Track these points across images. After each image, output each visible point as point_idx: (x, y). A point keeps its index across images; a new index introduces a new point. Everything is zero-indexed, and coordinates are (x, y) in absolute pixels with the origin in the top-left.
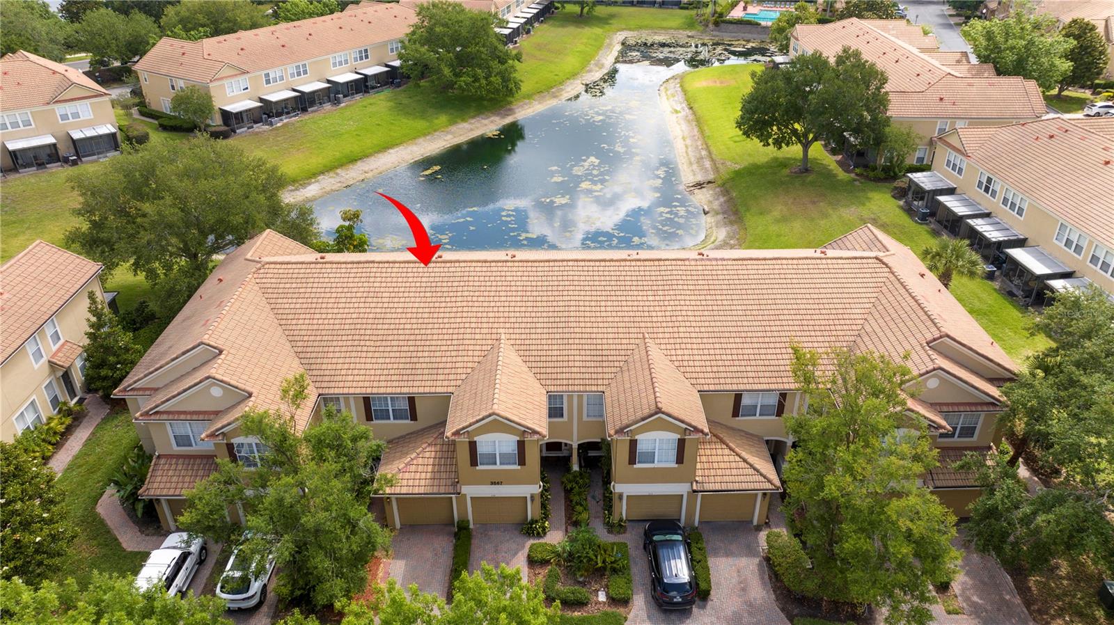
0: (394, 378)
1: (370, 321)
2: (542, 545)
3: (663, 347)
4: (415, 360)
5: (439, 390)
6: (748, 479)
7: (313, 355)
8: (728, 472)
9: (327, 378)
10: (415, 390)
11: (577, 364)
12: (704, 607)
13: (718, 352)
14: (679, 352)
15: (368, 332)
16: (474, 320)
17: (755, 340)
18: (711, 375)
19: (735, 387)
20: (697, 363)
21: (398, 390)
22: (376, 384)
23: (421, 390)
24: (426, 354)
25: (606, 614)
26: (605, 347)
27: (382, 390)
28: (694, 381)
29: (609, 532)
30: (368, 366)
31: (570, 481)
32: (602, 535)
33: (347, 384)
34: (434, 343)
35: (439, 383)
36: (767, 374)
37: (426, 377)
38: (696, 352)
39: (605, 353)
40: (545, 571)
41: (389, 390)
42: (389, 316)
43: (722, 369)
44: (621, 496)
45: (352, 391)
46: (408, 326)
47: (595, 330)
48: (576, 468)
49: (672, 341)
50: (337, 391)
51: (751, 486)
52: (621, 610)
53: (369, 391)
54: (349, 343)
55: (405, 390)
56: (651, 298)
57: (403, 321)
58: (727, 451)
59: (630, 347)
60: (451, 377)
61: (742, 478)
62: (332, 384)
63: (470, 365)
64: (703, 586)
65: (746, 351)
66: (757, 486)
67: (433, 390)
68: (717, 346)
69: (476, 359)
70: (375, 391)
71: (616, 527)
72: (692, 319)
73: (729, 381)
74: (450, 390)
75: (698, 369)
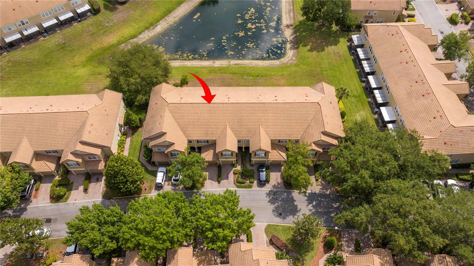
0: (203, 136)
1: (196, 120)
2: (236, 170)
3: (264, 128)
4: (208, 131)
5: (214, 139)
6: (280, 158)
7: (185, 130)
8: (276, 156)
9: (189, 136)
10: (208, 139)
11: (244, 132)
12: (268, 183)
13: (276, 129)
14: (267, 129)
15: (196, 124)
16: (220, 120)
17: (285, 126)
18: (274, 136)
19: (279, 139)
20: (271, 132)
21: (205, 139)
22: (199, 137)
23: (210, 139)
24: (210, 129)
25: (249, 185)
26: (250, 128)
27: (201, 139)
28: (270, 137)
29: (251, 166)
30: (197, 133)
31: (242, 154)
32: (249, 167)
33: (193, 137)
34: (211, 126)
35: (214, 137)
36: (286, 135)
37: (210, 136)
38: (271, 129)
39: (250, 129)
40: (237, 175)
41: (203, 139)
42: (200, 119)
43: (276, 134)
44: (253, 161)
45: (194, 139)
46: (205, 122)
47: (248, 123)
48: (244, 150)
49: (266, 126)
50: (191, 139)
51: (280, 160)
52: (252, 184)
53: (198, 139)
54: (192, 126)
55: (206, 139)
56: (262, 114)
57: (204, 120)
58: (276, 151)
59: (256, 128)
60: (216, 136)
61: (279, 158)
62: (190, 137)
63: (220, 132)
64: (268, 180)
65: (282, 129)
66: (282, 160)
67: (212, 139)
68: (276, 128)
69: (221, 131)
70: (199, 139)
71: (252, 165)
72: (271, 120)
73: (277, 137)
74: (216, 139)
75: (271, 134)
